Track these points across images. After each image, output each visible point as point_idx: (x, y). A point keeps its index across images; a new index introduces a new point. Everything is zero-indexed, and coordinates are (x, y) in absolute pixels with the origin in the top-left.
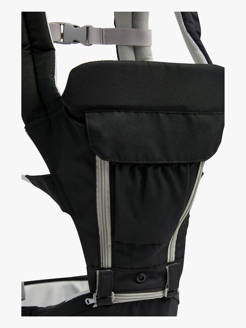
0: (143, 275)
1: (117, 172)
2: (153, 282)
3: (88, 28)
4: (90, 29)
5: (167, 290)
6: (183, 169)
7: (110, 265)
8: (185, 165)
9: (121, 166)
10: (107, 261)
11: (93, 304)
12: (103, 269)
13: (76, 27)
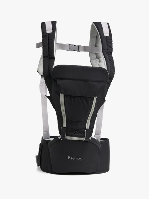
0: (76, 131)
1: (66, 98)
2: (80, 134)
3: (79, 46)
4: (80, 46)
5: (85, 138)
6: (87, 98)
7: (65, 127)
8: (88, 97)
9: (67, 96)
10: (65, 125)
11: (61, 139)
12: (63, 127)
13: (75, 45)
